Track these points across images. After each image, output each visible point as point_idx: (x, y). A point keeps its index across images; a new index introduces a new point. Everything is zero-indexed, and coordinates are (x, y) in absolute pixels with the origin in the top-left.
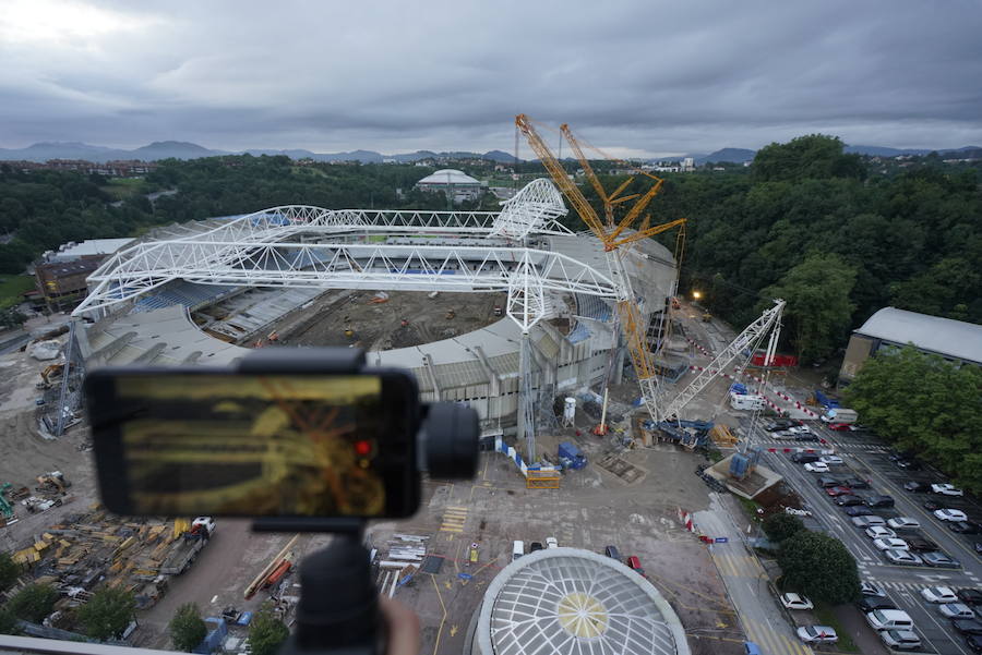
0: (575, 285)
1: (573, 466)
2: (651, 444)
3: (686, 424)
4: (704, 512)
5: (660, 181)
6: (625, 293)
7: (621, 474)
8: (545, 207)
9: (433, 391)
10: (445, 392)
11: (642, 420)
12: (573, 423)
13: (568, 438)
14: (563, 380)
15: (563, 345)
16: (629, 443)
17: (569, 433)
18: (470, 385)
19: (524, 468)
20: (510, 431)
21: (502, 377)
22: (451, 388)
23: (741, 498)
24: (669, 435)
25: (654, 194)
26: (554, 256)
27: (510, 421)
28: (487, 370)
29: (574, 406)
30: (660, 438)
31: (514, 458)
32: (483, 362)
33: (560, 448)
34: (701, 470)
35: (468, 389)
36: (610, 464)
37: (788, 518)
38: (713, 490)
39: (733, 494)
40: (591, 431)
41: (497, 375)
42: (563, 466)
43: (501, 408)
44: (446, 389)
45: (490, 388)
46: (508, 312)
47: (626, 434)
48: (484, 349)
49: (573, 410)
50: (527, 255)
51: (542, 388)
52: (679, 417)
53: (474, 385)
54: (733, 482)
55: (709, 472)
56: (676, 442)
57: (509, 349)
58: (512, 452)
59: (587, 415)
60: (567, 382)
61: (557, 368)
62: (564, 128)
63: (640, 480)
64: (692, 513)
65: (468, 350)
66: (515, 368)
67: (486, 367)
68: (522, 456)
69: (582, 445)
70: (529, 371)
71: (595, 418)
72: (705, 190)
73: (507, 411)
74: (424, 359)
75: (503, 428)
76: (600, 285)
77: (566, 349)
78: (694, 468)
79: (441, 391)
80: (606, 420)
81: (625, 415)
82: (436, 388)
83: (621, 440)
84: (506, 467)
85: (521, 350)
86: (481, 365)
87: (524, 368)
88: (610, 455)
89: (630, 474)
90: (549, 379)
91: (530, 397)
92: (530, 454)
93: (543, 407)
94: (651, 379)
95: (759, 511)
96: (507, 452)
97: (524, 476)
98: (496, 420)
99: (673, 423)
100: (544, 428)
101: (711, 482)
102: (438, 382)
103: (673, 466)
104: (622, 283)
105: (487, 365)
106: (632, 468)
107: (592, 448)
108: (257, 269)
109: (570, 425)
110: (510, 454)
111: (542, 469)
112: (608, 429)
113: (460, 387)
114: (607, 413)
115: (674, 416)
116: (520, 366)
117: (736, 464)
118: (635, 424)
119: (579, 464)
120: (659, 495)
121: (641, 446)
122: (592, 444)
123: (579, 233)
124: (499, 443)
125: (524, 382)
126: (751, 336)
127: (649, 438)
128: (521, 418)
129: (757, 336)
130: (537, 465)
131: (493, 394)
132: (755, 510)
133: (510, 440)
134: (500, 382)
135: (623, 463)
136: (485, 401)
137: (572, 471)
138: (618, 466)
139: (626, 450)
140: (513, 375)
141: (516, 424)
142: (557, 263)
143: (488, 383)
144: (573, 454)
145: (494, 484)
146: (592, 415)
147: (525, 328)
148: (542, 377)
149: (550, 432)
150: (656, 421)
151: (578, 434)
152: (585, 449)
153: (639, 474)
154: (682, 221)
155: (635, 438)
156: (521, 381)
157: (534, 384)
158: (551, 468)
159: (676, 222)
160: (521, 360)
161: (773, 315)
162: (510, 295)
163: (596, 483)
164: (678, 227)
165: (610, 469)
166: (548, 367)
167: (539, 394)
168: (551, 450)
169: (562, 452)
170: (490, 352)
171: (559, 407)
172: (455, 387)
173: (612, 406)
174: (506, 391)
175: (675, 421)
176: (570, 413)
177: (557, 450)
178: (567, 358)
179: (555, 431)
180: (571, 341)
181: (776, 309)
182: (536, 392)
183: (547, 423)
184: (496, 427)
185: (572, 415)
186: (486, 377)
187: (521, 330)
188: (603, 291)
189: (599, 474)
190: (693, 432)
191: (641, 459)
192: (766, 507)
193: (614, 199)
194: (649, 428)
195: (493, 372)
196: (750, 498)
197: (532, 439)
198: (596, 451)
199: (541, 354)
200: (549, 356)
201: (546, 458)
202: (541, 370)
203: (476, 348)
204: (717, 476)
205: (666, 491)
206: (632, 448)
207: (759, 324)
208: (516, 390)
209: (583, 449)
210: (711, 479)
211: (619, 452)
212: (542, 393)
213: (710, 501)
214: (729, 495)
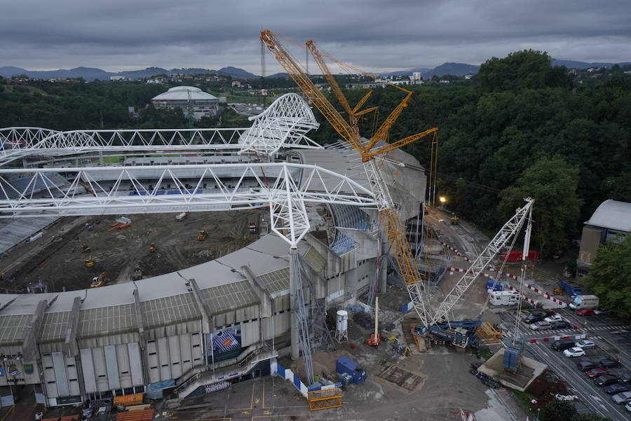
0: (336, 196)
1: (353, 381)
2: (425, 348)
3: (455, 324)
4: (484, 410)
5: (411, 93)
6: (385, 203)
7: (401, 383)
8: (296, 121)
9: (201, 318)
10: (214, 318)
11: (413, 325)
12: (346, 336)
13: (343, 352)
14: (331, 292)
15: (329, 258)
16: (403, 350)
17: (344, 347)
18: (239, 308)
19: (304, 390)
20: (285, 351)
21: (273, 296)
22: (219, 313)
23: (516, 391)
24: (441, 338)
25: (405, 105)
26: (312, 169)
27: (283, 341)
28: (257, 290)
29: (346, 318)
30: (432, 342)
31: (292, 380)
32: (251, 282)
33: (338, 363)
34: (474, 368)
35: (238, 312)
36: (389, 373)
37: (562, 405)
38: (489, 387)
39: (508, 388)
40: (365, 343)
41: (268, 294)
42: (343, 382)
43: (274, 329)
44: (216, 314)
45: (261, 309)
46: (273, 228)
47: (399, 341)
48: (252, 268)
49: (345, 323)
50: (285, 169)
51: (313, 303)
52: (447, 319)
53: (245, 306)
54: (504, 376)
55: (482, 369)
56: (449, 344)
57: (278, 266)
58: (289, 374)
59: (359, 327)
60: (335, 295)
61: (326, 281)
62: (309, 44)
63: (420, 387)
64: (473, 413)
65: (233, 271)
66: (285, 285)
67: (255, 288)
68: (300, 377)
69: (360, 357)
70: (299, 287)
71: (366, 328)
72: (440, 101)
73: (280, 331)
74: (187, 285)
75: (278, 349)
76: (359, 195)
77: (332, 261)
78: (468, 368)
79: (210, 318)
80: (379, 329)
81: (396, 323)
82: (203, 314)
83: (395, 348)
84: (285, 392)
85: (290, 266)
86: (249, 285)
87: (295, 284)
88: (387, 364)
89: (410, 381)
90: (320, 293)
91: (303, 314)
92: (309, 374)
93: (315, 322)
94: (418, 283)
95: (533, 401)
96: (284, 374)
97: (305, 398)
98: (269, 342)
99: (443, 325)
100: (318, 344)
101: (485, 379)
102: (205, 307)
103: (448, 367)
104: (382, 192)
105: (256, 284)
106: (410, 375)
107: (369, 359)
108: (23, 198)
109: (343, 339)
110: (287, 377)
111: (323, 388)
112: (382, 339)
113: (230, 310)
114: (379, 323)
115: (443, 317)
116: (291, 284)
117: (508, 358)
118: (407, 330)
119: (359, 377)
120: (441, 399)
121: (415, 352)
122: (368, 355)
123: (327, 145)
124: (274, 367)
125: (296, 299)
126: (507, 233)
127: (422, 343)
128: (295, 336)
129: (513, 232)
130: (317, 384)
131: (265, 315)
132: (529, 401)
133: (285, 361)
134: (272, 301)
135: (401, 371)
136: (257, 323)
137: (352, 386)
138: (397, 375)
139: (402, 358)
140: (283, 293)
141: (289, 344)
142: (315, 176)
143: (259, 303)
144: (352, 369)
145: (275, 411)
146: (364, 326)
147: (294, 243)
148: (313, 292)
149: (324, 348)
150: (426, 325)
151: (353, 347)
152: (362, 361)
153: (418, 380)
154: (434, 129)
155: (408, 344)
156: (292, 298)
157: (305, 300)
158: (332, 386)
159: (429, 131)
160: (291, 277)
161: (525, 212)
162: (272, 211)
163: (378, 396)
164: (431, 136)
165: (390, 379)
166: (318, 281)
167: (310, 311)
168: (329, 368)
169: (340, 368)
170: (258, 272)
171: (331, 321)
172: (226, 311)
173: (382, 314)
174: (278, 310)
175: (445, 323)
176: (343, 326)
177: (334, 366)
178: (334, 270)
179: (330, 346)
180: (337, 252)
181: (527, 207)
182: (308, 307)
183: (320, 339)
184: (270, 350)
185: (345, 328)
186: (257, 297)
187: (290, 245)
188: (363, 201)
189: (379, 385)
190: (464, 332)
191: (418, 365)
192: (538, 397)
193: (357, 112)
194: (422, 333)
195: (263, 291)
196: (523, 390)
197: (308, 357)
198: (373, 363)
199: (311, 268)
200: (317, 270)
201: (325, 377)
202: (311, 285)
203: (242, 267)
204: (490, 373)
205: (445, 394)
206: (407, 355)
207: (513, 222)
208: (287, 308)
209: (360, 362)
210: (485, 376)
211: (395, 360)
212: (313, 308)
213: (488, 398)
214: (504, 390)
